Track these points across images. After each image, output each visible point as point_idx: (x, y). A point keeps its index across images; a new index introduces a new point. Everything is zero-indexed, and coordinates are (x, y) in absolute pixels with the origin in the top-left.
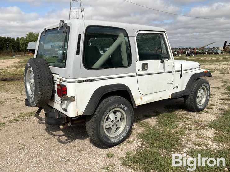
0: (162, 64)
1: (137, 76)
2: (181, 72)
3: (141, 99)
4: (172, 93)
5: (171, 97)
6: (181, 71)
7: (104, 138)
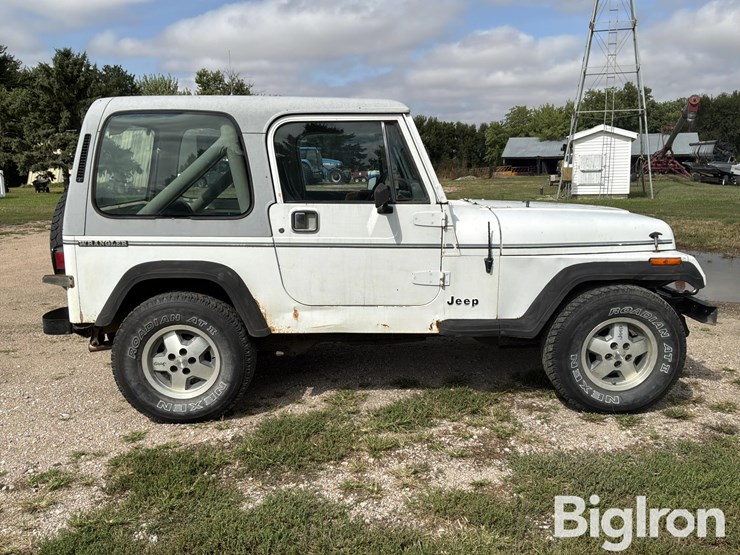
0: (384, 217)
1: (274, 245)
2: (490, 252)
3: (296, 316)
4: (442, 319)
5: (435, 330)
6: (490, 247)
7: (139, 392)
